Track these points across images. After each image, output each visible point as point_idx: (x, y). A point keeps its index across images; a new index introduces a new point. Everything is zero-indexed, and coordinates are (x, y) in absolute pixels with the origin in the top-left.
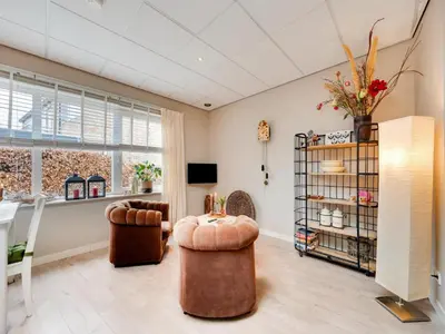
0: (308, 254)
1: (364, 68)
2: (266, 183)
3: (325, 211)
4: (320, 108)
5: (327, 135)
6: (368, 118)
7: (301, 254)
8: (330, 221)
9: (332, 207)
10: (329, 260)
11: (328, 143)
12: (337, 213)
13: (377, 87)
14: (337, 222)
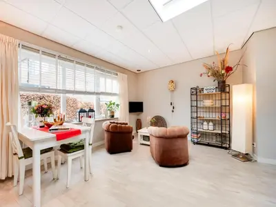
0: (198, 143)
1: (224, 61)
2: (173, 111)
3: (205, 123)
4: (201, 75)
5: (205, 88)
6: (224, 82)
7: (194, 143)
8: (208, 127)
9: (208, 121)
10: (208, 145)
11: (205, 92)
12: (211, 124)
13: (229, 69)
14: (211, 127)
